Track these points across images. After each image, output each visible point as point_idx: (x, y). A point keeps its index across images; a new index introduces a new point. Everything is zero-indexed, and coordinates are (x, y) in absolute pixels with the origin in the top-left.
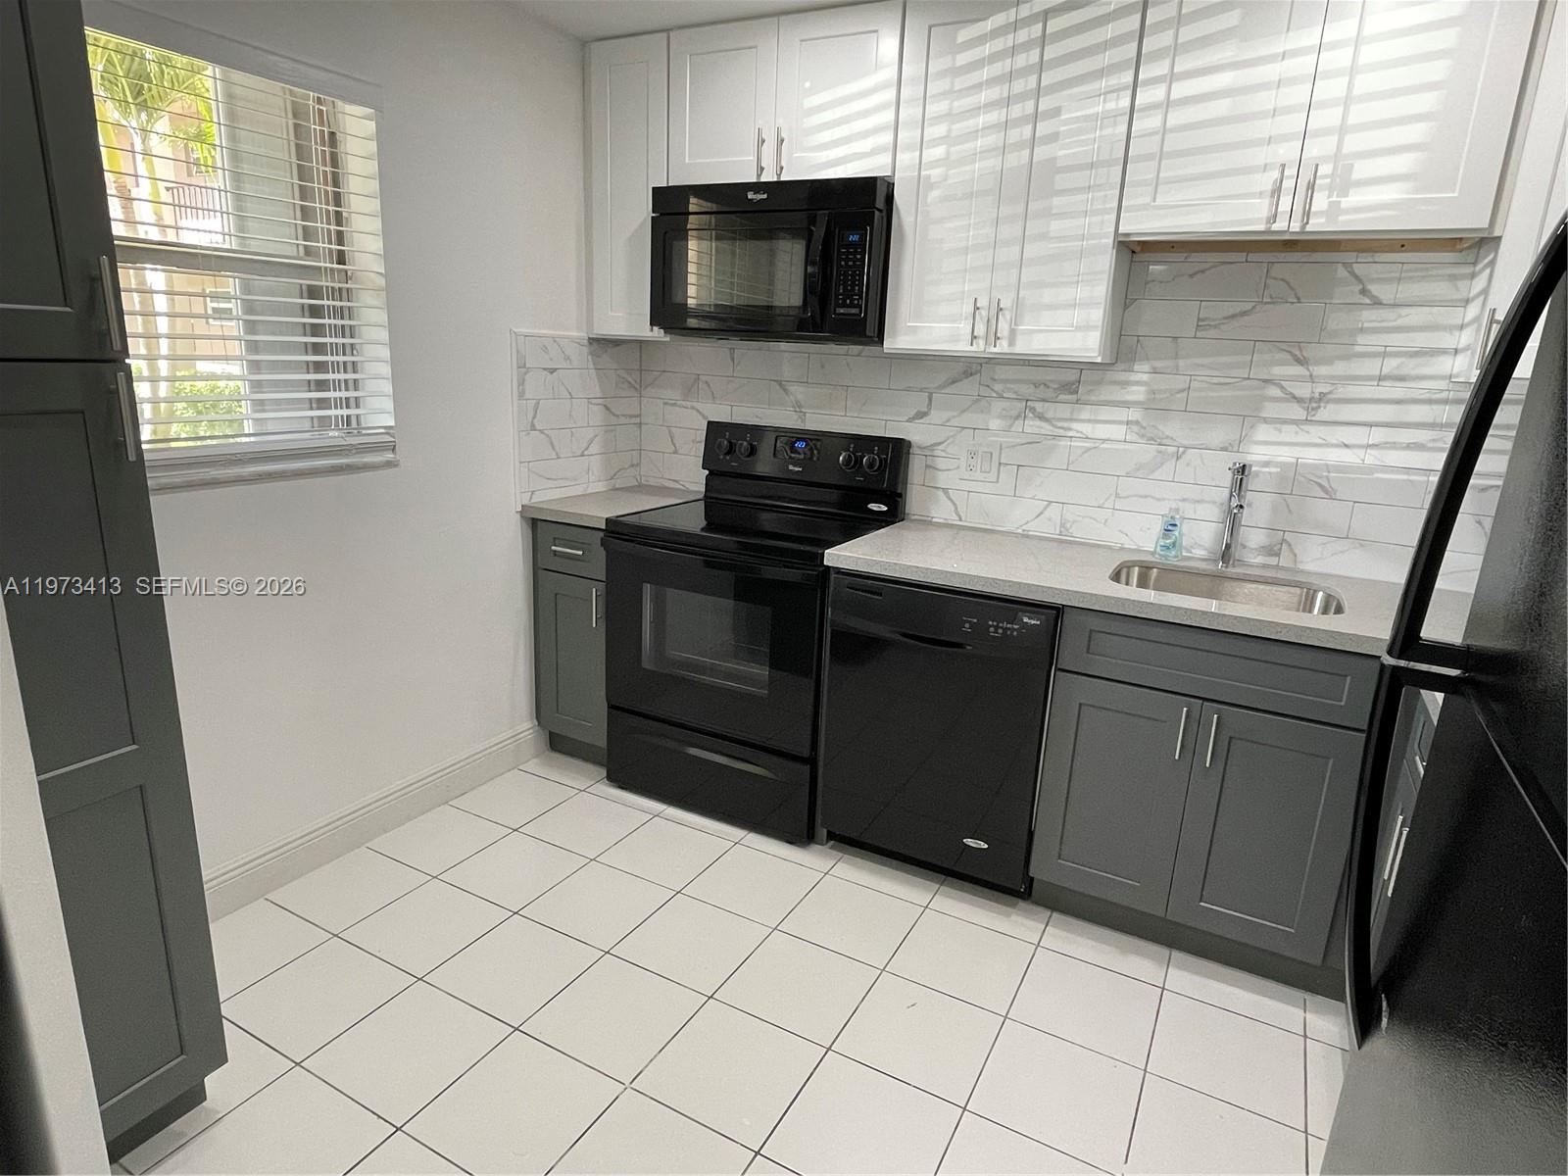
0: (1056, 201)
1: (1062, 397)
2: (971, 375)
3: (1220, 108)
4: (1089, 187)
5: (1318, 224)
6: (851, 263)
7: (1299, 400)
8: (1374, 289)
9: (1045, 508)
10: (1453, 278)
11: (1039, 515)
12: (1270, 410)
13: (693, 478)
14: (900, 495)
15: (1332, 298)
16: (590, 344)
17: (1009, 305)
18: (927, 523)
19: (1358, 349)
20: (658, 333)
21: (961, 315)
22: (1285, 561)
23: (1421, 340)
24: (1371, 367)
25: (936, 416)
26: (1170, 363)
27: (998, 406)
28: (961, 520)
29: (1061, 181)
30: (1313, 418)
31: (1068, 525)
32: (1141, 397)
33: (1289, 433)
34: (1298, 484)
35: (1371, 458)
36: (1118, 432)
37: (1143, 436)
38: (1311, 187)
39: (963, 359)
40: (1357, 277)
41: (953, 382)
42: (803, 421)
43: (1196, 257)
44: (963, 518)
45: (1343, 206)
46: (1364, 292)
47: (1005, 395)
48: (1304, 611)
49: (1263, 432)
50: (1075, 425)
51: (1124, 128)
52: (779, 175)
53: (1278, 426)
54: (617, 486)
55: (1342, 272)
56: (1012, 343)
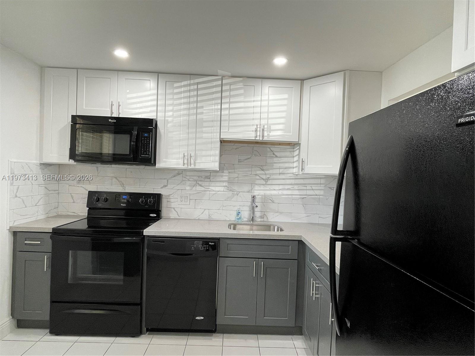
0: (204, 129)
1: (206, 180)
2: (180, 174)
3: (242, 111)
4: (212, 126)
5: (266, 139)
6: (145, 142)
7: (263, 179)
8: (276, 153)
9: (204, 211)
10: (290, 151)
11: (202, 213)
12: (258, 182)
13: (83, 211)
14: (160, 211)
15: (267, 155)
16: (40, 165)
17: (193, 155)
18: (169, 219)
19: (274, 167)
20: (72, 162)
21: (180, 157)
22: (265, 219)
23: (287, 165)
24: (277, 171)
25: (169, 186)
26: (233, 171)
27: (188, 183)
28: (179, 217)
29: (205, 124)
30: (267, 184)
31: (211, 215)
32: (227, 180)
33: (262, 187)
34: (266, 200)
35: (280, 192)
36: (222, 189)
37: (228, 190)
38: (263, 130)
39: (177, 170)
40: (272, 151)
41: (175, 176)
42: (125, 189)
43: (236, 144)
44: (180, 216)
45: (270, 135)
46: (273, 154)
47: (190, 180)
48: (273, 231)
49: (257, 187)
50: (210, 188)
51: (219, 113)
52: (119, 115)
53: (260, 186)
54: (49, 216)
55: (268, 150)
56: (195, 165)
